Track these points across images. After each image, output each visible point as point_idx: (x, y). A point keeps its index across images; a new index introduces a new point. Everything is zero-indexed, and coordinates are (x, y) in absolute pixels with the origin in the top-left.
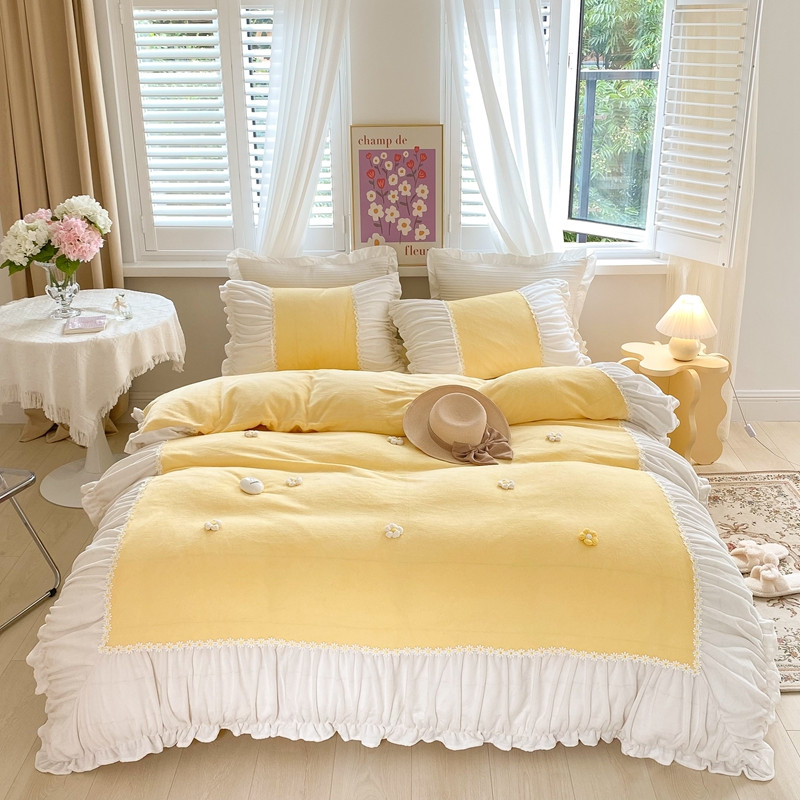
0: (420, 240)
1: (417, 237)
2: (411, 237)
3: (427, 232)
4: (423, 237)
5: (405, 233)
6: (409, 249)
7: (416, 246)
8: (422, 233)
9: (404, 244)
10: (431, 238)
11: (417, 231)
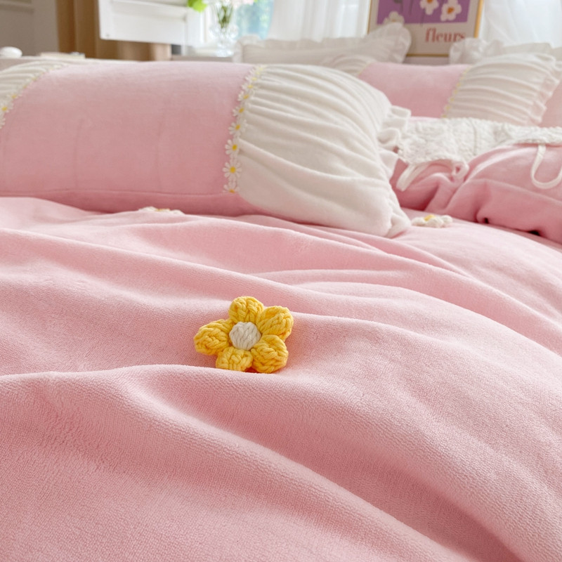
0: (448, 21)
1: (444, 16)
2: (436, 17)
3: (458, 9)
4: (452, 16)
5: (429, 11)
6: (431, 33)
7: (441, 28)
8: (450, 10)
9: (426, 26)
10: (462, 18)
11: (445, 8)
